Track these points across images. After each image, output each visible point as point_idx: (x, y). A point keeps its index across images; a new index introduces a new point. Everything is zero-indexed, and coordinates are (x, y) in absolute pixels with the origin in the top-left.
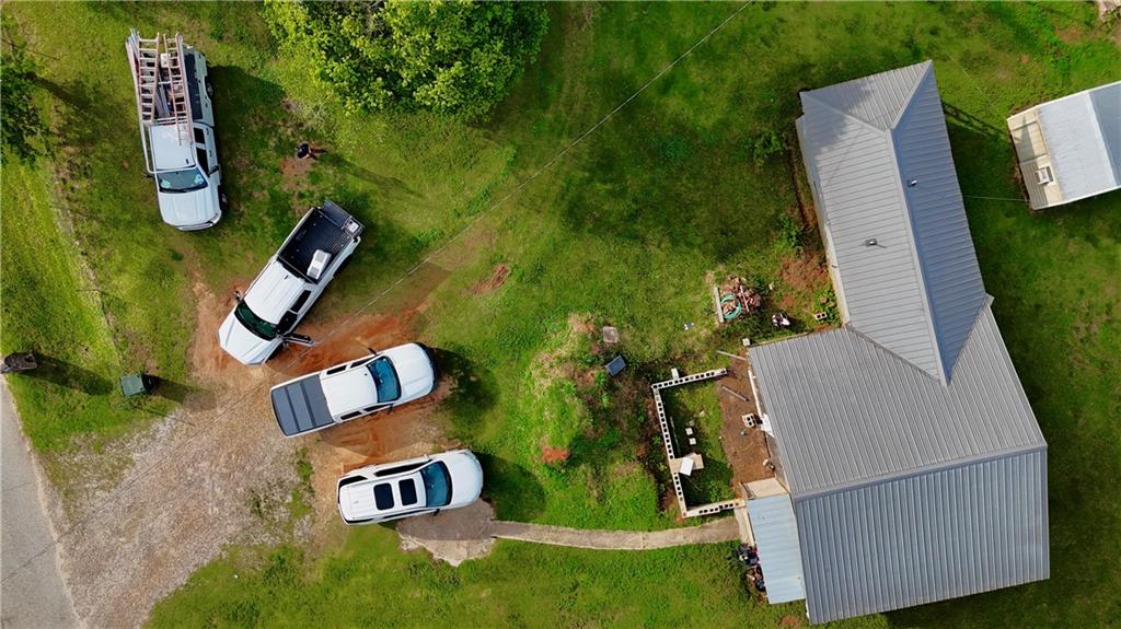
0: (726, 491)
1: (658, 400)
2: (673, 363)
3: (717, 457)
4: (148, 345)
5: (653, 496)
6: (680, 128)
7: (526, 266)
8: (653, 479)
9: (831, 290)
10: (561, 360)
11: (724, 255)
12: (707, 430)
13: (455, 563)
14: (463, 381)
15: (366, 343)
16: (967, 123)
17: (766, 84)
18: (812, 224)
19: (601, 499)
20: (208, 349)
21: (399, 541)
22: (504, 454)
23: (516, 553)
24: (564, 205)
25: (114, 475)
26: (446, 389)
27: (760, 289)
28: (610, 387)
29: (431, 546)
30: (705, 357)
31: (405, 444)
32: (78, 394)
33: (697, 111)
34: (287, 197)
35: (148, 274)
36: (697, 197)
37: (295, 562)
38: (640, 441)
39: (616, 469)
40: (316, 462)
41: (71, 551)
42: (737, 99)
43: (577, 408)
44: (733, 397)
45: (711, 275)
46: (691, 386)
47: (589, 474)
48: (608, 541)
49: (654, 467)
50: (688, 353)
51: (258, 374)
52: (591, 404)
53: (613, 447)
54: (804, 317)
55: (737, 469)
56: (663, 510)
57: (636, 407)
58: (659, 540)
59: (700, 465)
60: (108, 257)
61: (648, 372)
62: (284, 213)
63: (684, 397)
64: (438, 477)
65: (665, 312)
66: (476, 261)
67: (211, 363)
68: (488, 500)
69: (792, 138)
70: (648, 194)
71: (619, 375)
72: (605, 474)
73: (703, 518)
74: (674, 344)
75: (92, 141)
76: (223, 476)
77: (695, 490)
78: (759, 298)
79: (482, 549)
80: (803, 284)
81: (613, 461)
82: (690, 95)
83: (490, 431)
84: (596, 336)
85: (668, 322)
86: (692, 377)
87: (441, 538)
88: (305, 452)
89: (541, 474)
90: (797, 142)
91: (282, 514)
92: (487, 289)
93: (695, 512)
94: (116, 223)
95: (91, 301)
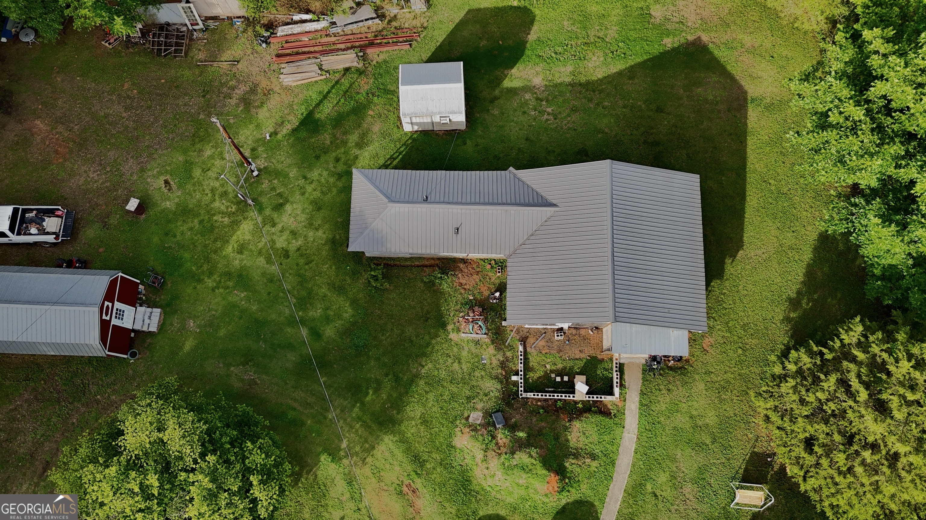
0: (606, 364)
1: (530, 395)
2: (507, 378)
3: (581, 364)
5: (600, 418)
6: (346, 332)
7: (410, 468)
8: (588, 415)
9: (484, 260)
10: (485, 459)
11: (441, 323)
12: (560, 366)
16: (400, 154)
17: (336, 269)
18: (438, 262)
19: (593, 457)
24: (374, 427)
27: (471, 305)
28: (513, 428)
30: (509, 354)
33: (339, 316)
36: (397, 331)
38: (558, 416)
39: (574, 440)
42: (340, 289)
43: (522, 457)
44: (541, 343)
45: (452, 335)
46: (527, 368)
47: (573, 461)
49: (577, 411)
50: (503, 365)
53: (557, 438)
54: (498, 282)
55: (592, 353)
56: (610, 413)
57: (535, 412)
58: (632, 421)
59: (584, 378)
61: (509, 396)
63: (533, 376)
65: (470, 374)
66: (396, 506)
69: (377, 261)
70: (384, 365)
71: (506, 420)
72: (576, 449)
73: (622, 386)
74: (494, 372)
77: (601, 386)
78: (477, 307)
80: (475, 276)
81: (567, 440)
82: (328, 320)
84: (474, 429)
85: (477, 374)
86: (521, 367)
89: (566, 498)
90: (381, 258)
92: (419, 503)
93: (617, 390)
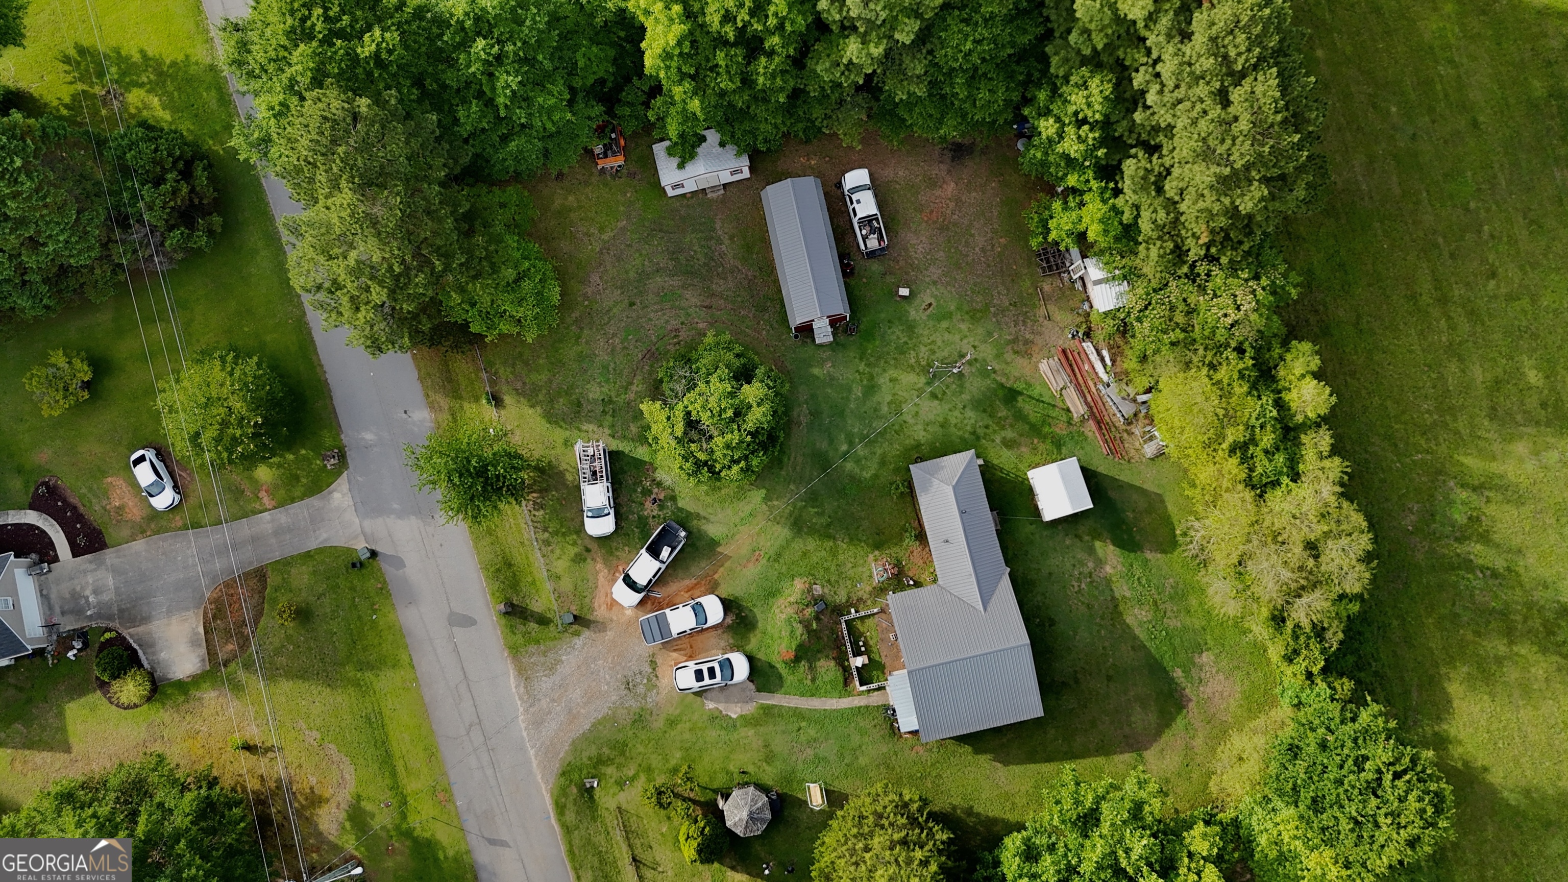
0: (881, 677)
1: (844, 625)
2: (852, 605)
3: (877, 658)
4: (571, 597)
5: (841, 679)
6: (852, 478)
7: (772, 553)
8: (841, 670)
9: (934, 566)
10: (791, 604)
11: (878, 546)
12: (871, 643)
13: (734, 716)
14: (738, 616)
15: (687, 595)
17: (895, 459)
19: (813, 680)
20: (603, 599)
21: (704, 704)
22: (761, 656)
23: (768, 711)
24: (792, 519)
25: (552, 669)
26: (729, 621)
27: (898, 564)
28: (817, 618)
29: (721, 707)
30: (869, 602)
31: (707, 651)
32: (533, 625)
33: (862, 470)
34: (647, 518)
35: (573, 560)
36: (863, 514)
37: (648, 717)
38: (834, 649)
39: (821, 664)
40: (659, 661)
41: (526, 711)
42: (883, 463)
43: (799, 629)
44: (885, 624)
45: (871, 557)
46: (862, 619)
47: (806, 667)
48: (815, 703)
49: (842, 662)
50: (860, 600)
51: (629, 612)
52: (807, 625)
53: (819, 651)
54: (922, 580)
55: (887, 665)
56: (847, 687)
57: (833, 632)
58: (845, 703)
59: (867, 662)
60: (552, 551)
61: (839, 610)
62: (645, 526)
63: (858, 624)
64: (727, 665)
65: (846, 577)
66: (745, 551)
67: (604, 607)
68: (752, 681)
70: (836, 513)
71: (822, 612)
72: (815, 667)
73: (869, 691)
74: (852, 595)
75: (546, 490)
76: (610, 668)
77: (865, 676)
78: (897, 569)
79: (749, 709)
80: (922, 562)
81: (819, 659)
82: (858, 461)
83: (753, 644)
84: (810, 590)
85: (849, 582)
86: (862, 614)
87: (726, 702)
88: (653, 655)
89: (780, 667)
91: (641, 689)
92: (751, 565)
93: (864, 688)
94: (556, 533)
95: (541, 574)
